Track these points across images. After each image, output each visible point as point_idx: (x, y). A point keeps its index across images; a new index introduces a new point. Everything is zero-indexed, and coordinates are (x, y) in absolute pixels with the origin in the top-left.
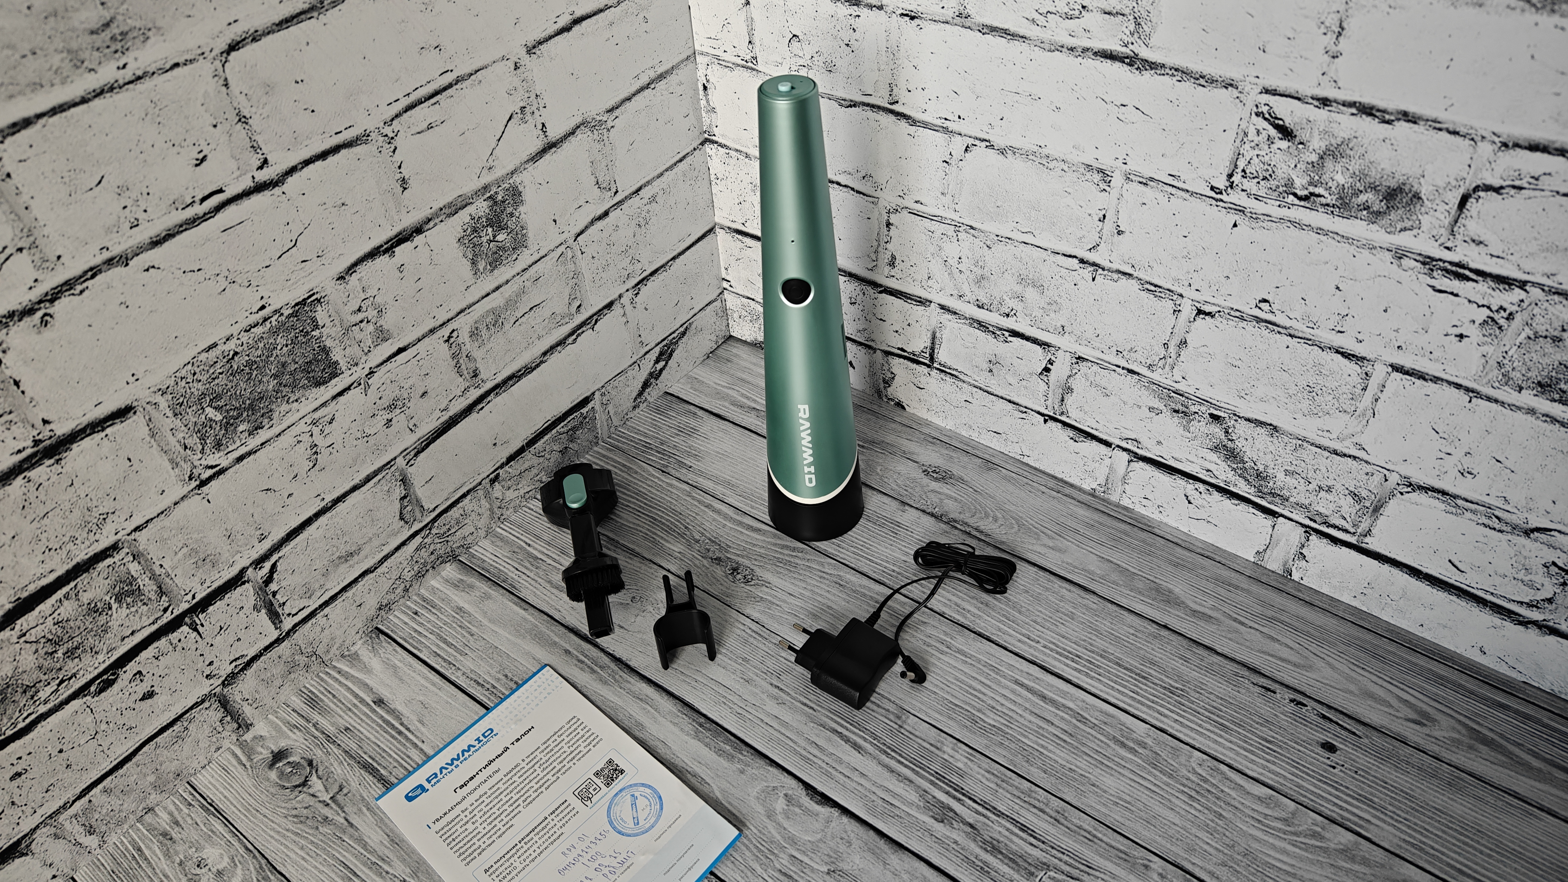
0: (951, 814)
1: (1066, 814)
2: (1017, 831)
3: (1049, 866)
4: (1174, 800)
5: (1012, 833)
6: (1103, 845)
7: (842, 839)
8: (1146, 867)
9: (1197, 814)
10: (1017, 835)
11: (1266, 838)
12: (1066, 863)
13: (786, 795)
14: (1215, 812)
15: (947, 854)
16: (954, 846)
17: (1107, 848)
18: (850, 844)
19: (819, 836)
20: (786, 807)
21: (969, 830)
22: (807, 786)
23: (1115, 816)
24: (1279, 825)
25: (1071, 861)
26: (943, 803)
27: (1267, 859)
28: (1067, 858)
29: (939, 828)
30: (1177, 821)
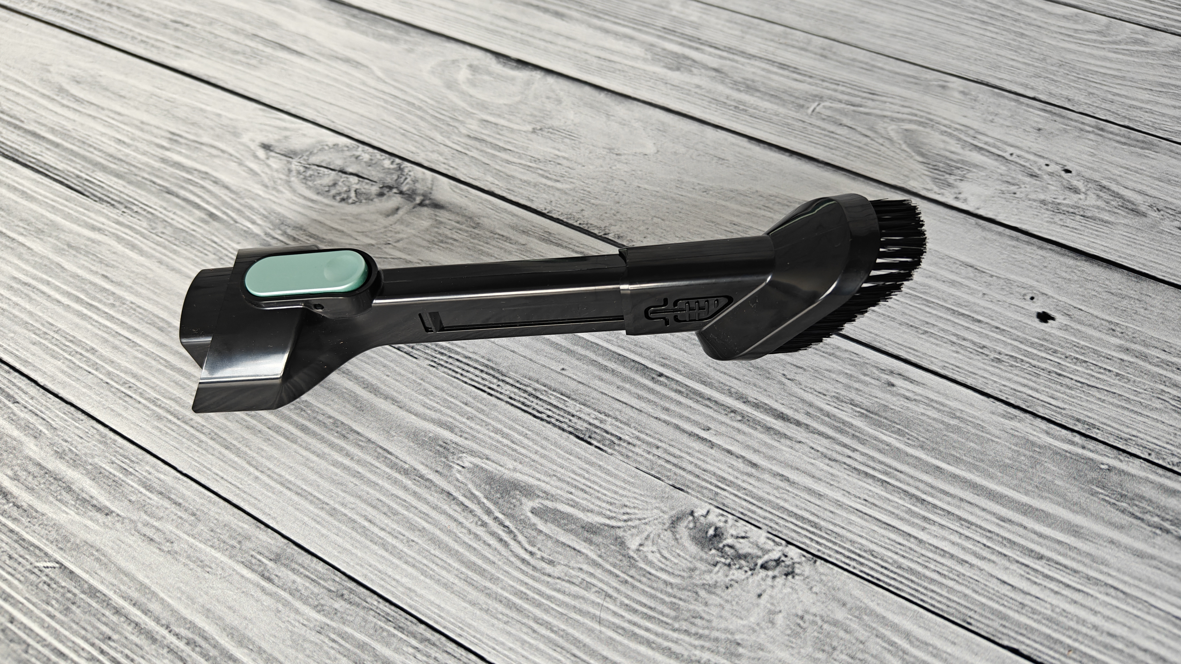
0: (689, 62)
1: (834, 50)
2: (775, 69)
3: (821, 98)
4: (963, 26)
5: (769, 71)
6: (886, 73)
7: (548, 98)
8: (943, 87)
9: (994, 36)
10: (776, 73)
11: (1081, 49)
12: (843, 92)
13: (470, 66)
14: (1015, 32)
15: (689, 98)
16: (697, 90)
17: (891, 75)
18: (559, 101)
19: (517, 99)
20: (470, 77)
21: (714, 74)
22: (497, 55)
23: (896, 47)
24: (1094, 37)
25: (849, 90)
26: (676, 53)
27: (1088, 67)
28: (843, 89)
29: (676, 76)
30: (971, 43)
